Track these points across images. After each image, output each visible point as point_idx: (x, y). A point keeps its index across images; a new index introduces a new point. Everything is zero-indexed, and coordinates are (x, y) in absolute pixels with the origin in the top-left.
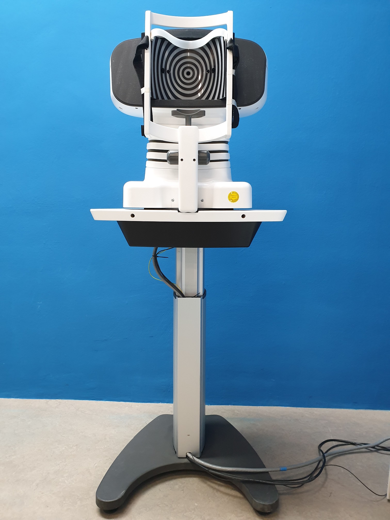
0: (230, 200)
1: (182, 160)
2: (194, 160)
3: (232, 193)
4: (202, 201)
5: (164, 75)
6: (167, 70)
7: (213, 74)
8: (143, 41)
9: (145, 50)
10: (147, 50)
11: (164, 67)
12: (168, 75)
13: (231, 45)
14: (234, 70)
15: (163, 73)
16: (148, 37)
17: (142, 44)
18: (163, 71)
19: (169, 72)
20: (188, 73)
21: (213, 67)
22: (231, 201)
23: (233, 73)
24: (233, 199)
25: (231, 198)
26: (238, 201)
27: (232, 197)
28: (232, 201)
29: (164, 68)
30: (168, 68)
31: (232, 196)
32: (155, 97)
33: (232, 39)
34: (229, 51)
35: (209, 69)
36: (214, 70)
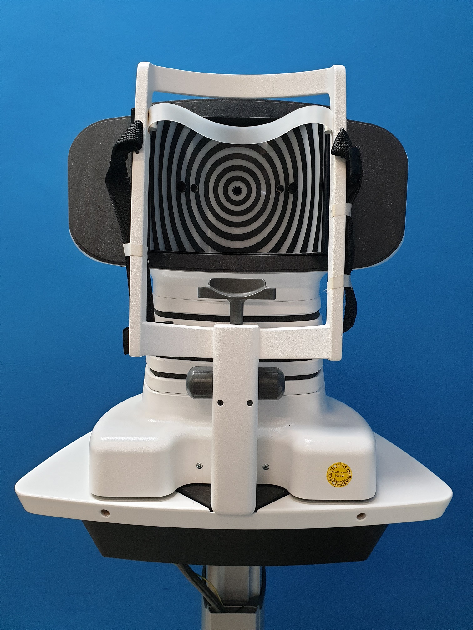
0: (331, 481)
1: (220, 403)
2: (250, 403)
3: (335, 466)
4: (265, 469)
5: (183, 195)
6: (191, 184)
7: (291, 197)
8: (129, 135)
9: (135, 154)
10: (138, 153)
11: (183, 179)
12: (192, 195)
13: (343, 145)
14: (350, 205)
15: (182, 192)
16: (140, 123)
17: (123, 141)
18: (181, 187)
19: (195, 188)
20: (237, 191)
21: (292, 180)
22: (334, 483)
23: (346, 211)
24: (339, 479)
25: (334, 477)
26: (350, 483)
27: (336, 476)
28: (335, 485)
29: (184, 181)
30: (192, 182)
31: (337, 474)
32: (162, 247)
33: (346, 130)
34: (336, 159)
35: (282, 182)
36: (294, 188)
